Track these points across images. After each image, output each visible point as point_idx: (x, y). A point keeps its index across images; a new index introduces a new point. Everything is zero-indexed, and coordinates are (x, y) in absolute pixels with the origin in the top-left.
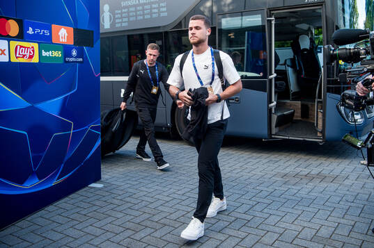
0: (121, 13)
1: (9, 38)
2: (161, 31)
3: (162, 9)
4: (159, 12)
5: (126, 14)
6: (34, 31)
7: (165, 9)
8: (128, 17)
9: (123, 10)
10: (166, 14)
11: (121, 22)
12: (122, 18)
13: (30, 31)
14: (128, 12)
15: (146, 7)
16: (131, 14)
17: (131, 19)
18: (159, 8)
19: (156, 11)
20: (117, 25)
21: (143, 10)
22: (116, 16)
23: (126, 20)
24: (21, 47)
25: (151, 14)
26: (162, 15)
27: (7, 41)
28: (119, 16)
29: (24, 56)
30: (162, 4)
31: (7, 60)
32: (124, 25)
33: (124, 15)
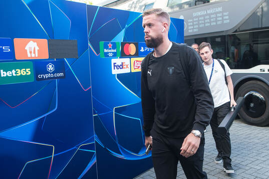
0: (193, 22)
1: (130, 56)
2: (224, 34)
3: (225, 18)
4: (223, 20)
5: (197, 22)
6: (144, 49)
7: (227, 17)
8: (198, 24)
9: (195, 20)
10: (228, 21)
11: (193, 29)
12: (193, 25)
13: (142, 50)
14: (199, 21)
15: (212, 16)
16: (200, 22)
17: (201, 26)
18: (222, 17)
19: (220, 19)
20: (190, 31)
21: (210, 18)
22: (189, 24)
23: (197, 26)
24: (137, 61)
25: (216, 21)
26: (225, 22)
27: (129, 59)
28: (192, 24)
29: (139, 67)
30: (225, 14)
31: (129, 72)
32: (195, 30)
33: (195, 23)
